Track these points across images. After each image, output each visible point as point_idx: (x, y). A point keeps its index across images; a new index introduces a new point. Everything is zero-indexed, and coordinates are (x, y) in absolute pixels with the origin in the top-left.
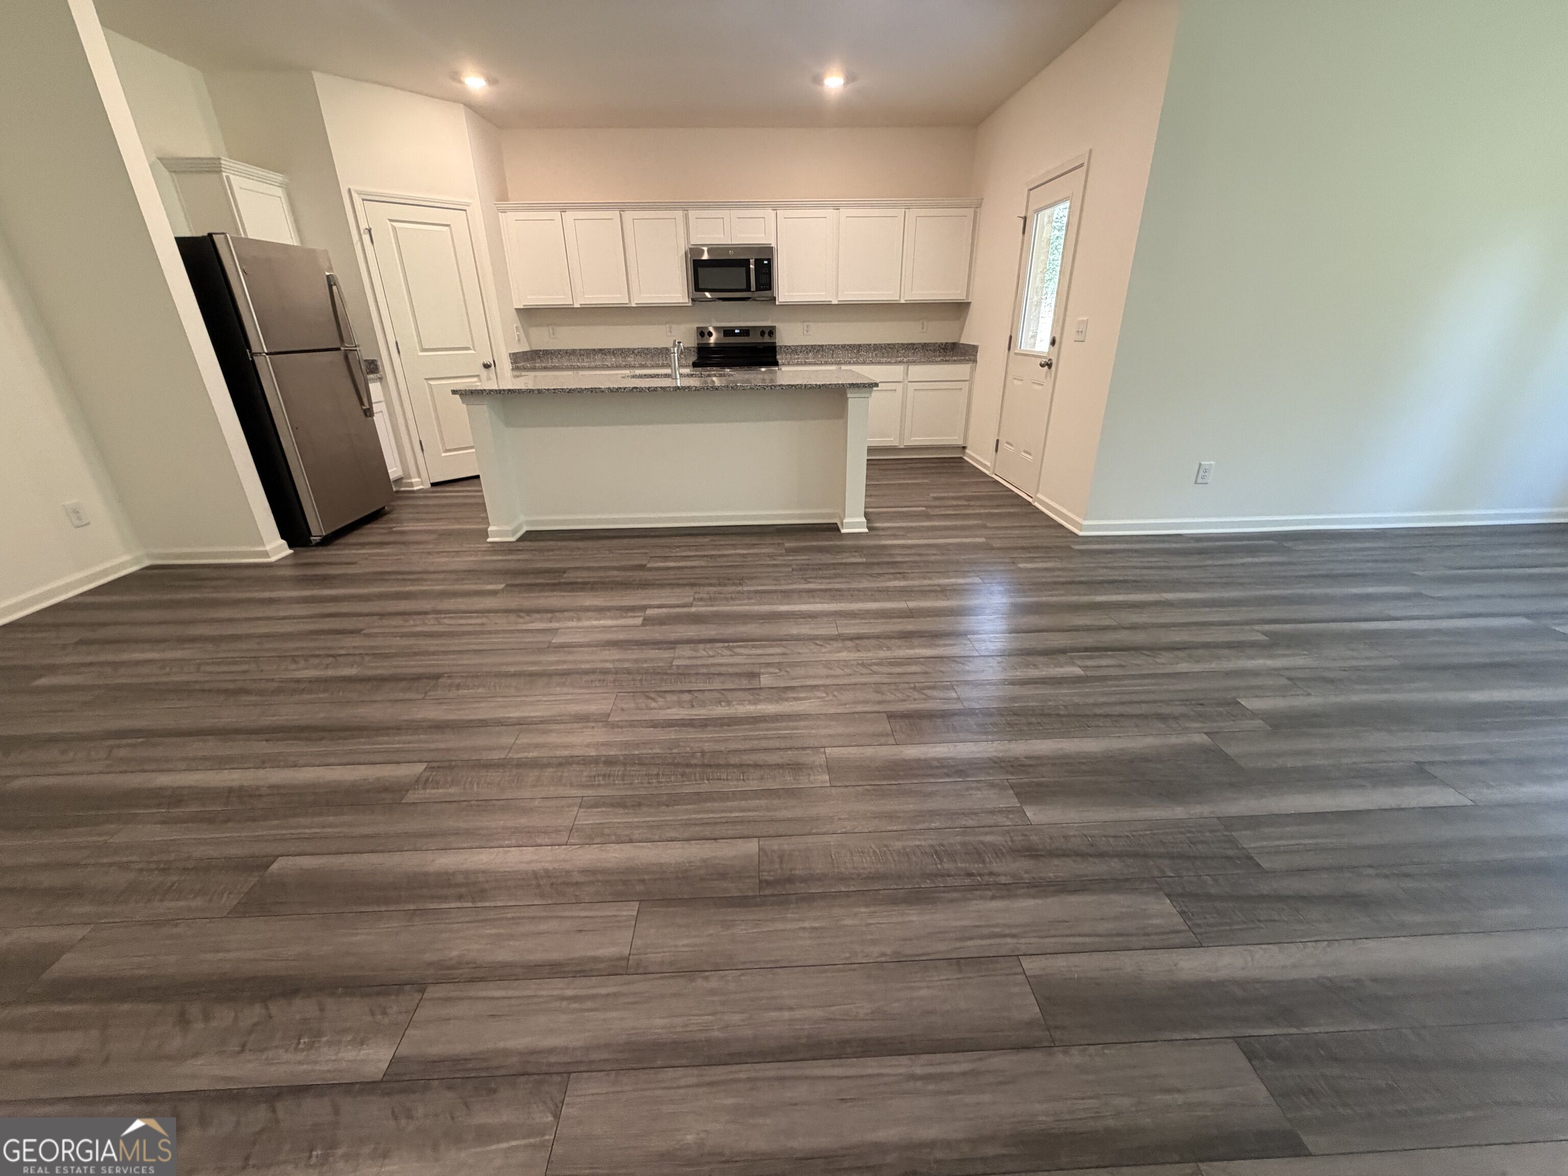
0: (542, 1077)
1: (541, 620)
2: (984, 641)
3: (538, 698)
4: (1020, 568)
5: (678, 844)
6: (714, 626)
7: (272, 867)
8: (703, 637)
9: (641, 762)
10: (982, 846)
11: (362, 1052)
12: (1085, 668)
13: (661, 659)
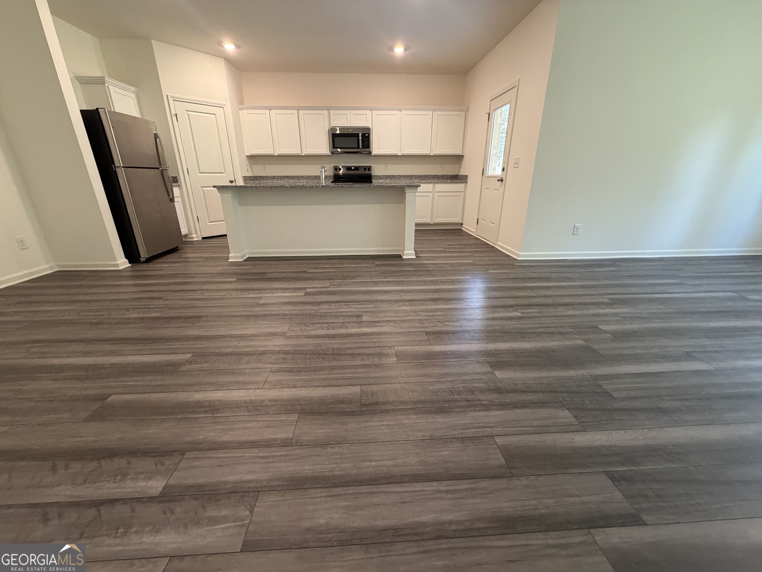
0: (244, 494)
1: (254, 294)
2: (473, 302)
3: (251, 326)
4: (490, 272)
5: (320, 388)
6: (339, 296)
7: (107, 400)
8: (335, 300)
9: (302, 353)
10: (474, 388)
11: (149, 483)
12: (522, 313)
13: (314, 310)
